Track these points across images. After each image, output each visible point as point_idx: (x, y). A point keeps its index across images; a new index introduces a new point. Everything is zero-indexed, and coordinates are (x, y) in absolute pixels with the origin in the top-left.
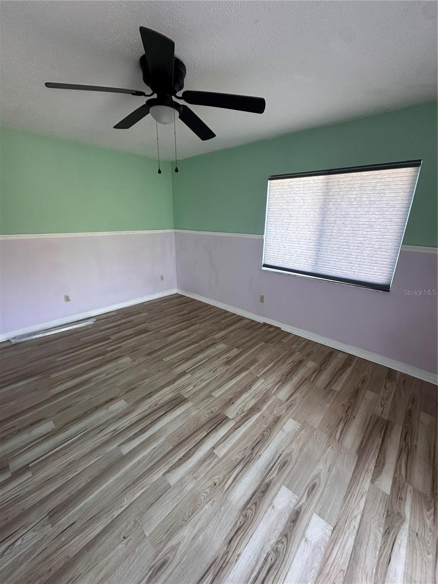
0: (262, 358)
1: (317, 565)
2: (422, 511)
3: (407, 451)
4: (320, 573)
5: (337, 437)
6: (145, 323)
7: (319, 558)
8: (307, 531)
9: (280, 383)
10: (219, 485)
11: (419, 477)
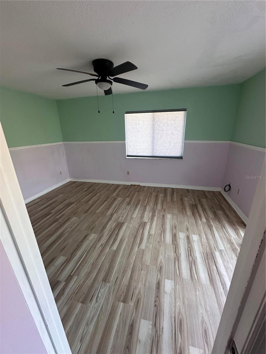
0: (142, 198)
1: (200, 244)
2: (215, 222)
3: (204, 210)
4: (202, 245)
5: (185, 214)
6: (66, 200)
7: (200, 243)
8: (193, 239)
9: (155, 205)
10: (160, 241)
11: (211, 215)
